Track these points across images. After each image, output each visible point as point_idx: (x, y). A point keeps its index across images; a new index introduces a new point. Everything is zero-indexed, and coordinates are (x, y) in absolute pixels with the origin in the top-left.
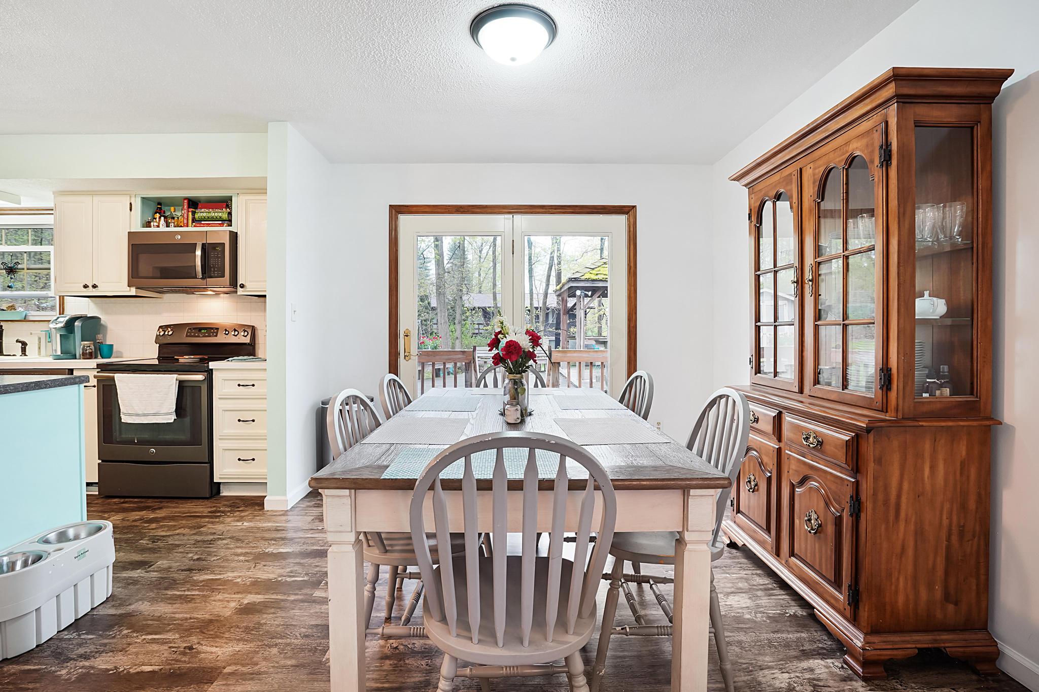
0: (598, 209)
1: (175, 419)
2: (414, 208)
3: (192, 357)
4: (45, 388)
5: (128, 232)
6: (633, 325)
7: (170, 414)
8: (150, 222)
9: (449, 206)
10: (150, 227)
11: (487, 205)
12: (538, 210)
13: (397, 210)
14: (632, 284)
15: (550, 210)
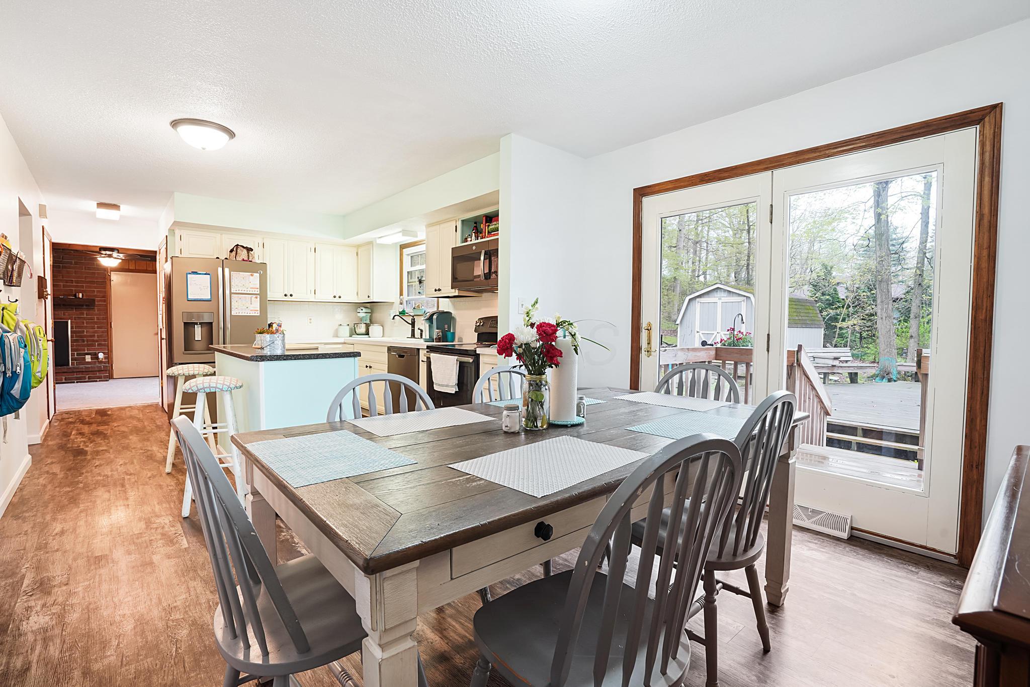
0: (915, 130)
1: (456, 392)
2: (657, 187)
3: (487, 343)
4: (329, 358)
5: (452, 248)
6: (983, 317)
7: (452, 386)
8: (466, 239)
9: (692, 176)
10: (467, 241)
11: (736, 166)
12: (806, 157)
13: (640, 193)
14: (985, 245)
15: (827, 152)
